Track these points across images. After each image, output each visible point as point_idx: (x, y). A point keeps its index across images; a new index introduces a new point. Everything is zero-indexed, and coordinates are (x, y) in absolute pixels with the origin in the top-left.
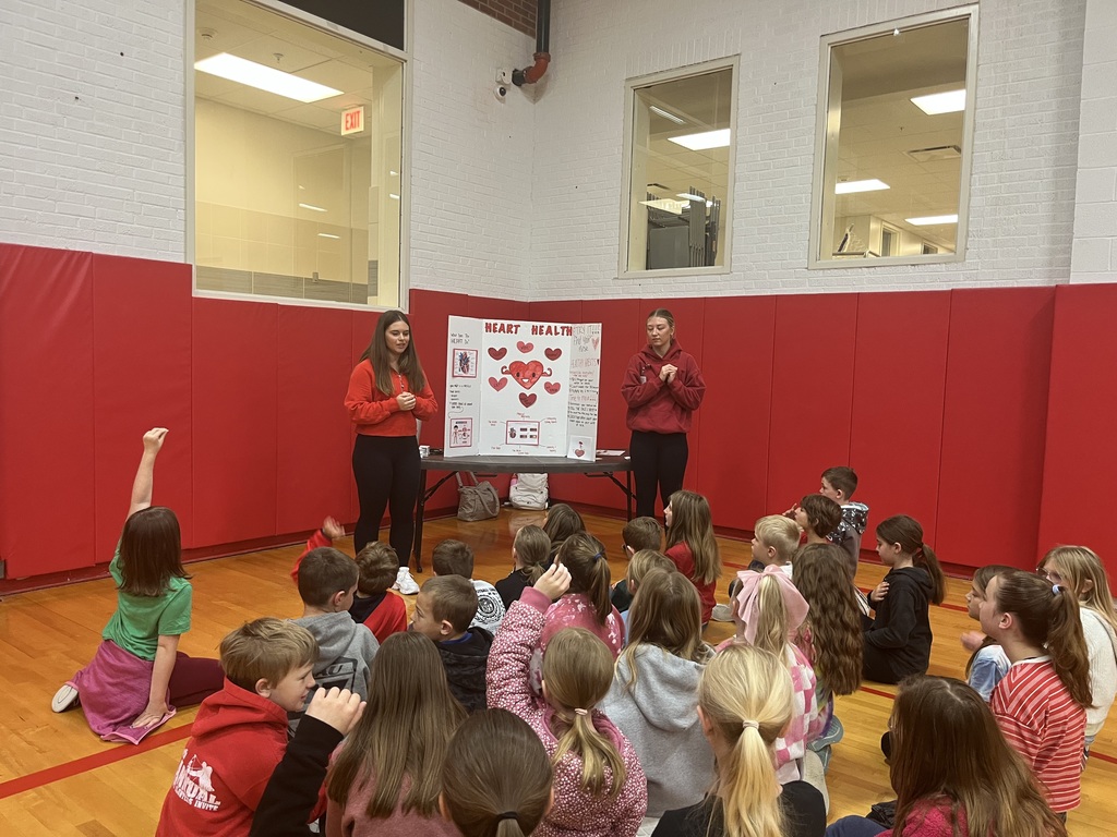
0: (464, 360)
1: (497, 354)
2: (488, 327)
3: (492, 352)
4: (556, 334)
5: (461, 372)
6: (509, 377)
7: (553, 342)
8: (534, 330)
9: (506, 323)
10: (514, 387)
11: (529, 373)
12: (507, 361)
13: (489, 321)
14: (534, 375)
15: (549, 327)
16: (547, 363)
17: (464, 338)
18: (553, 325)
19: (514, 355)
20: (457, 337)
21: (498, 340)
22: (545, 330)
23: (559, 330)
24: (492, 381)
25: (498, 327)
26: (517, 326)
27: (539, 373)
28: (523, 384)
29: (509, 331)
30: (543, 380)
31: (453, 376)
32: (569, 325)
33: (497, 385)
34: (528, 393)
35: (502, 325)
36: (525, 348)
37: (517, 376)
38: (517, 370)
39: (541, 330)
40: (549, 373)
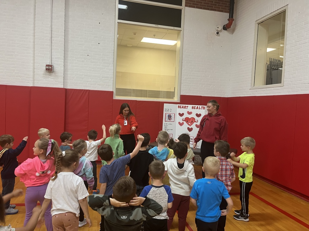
0: (170, 117)
1: (181, 115)
2: (179, 107)
3: (179, 114)
4: (200, 109)
5: (168, 120)
6: (184, 122)
7: (198, 111)
8: (193, 108)
9: (184, 105)
10: (186, 125)
11: (190, 121)
12: (184, 117)
13: (179, 105)
14: (192, 122)
15: (197, 107)
16: (196, 118)
17: (170, 110)
18: (199, 106)
19: (186, 115)
20: (167, 110)
21: (181, 111)
22: (196, 107)
23: (201, 108)
24: (179, 123)
25: (182, 107)
26: (187, 106)
27: (194, 121)
28: (189, 124)
29: (185, 108)
30: (195, 123)
31: (165, 121)
32: (204, 106)
33: (181, 124)
34: (190, 127)
35: (183, 106)
36: (190, 113)
37: (187, 122)
38: (187, 120)
39: (195, 108)
40: (197, 121)
